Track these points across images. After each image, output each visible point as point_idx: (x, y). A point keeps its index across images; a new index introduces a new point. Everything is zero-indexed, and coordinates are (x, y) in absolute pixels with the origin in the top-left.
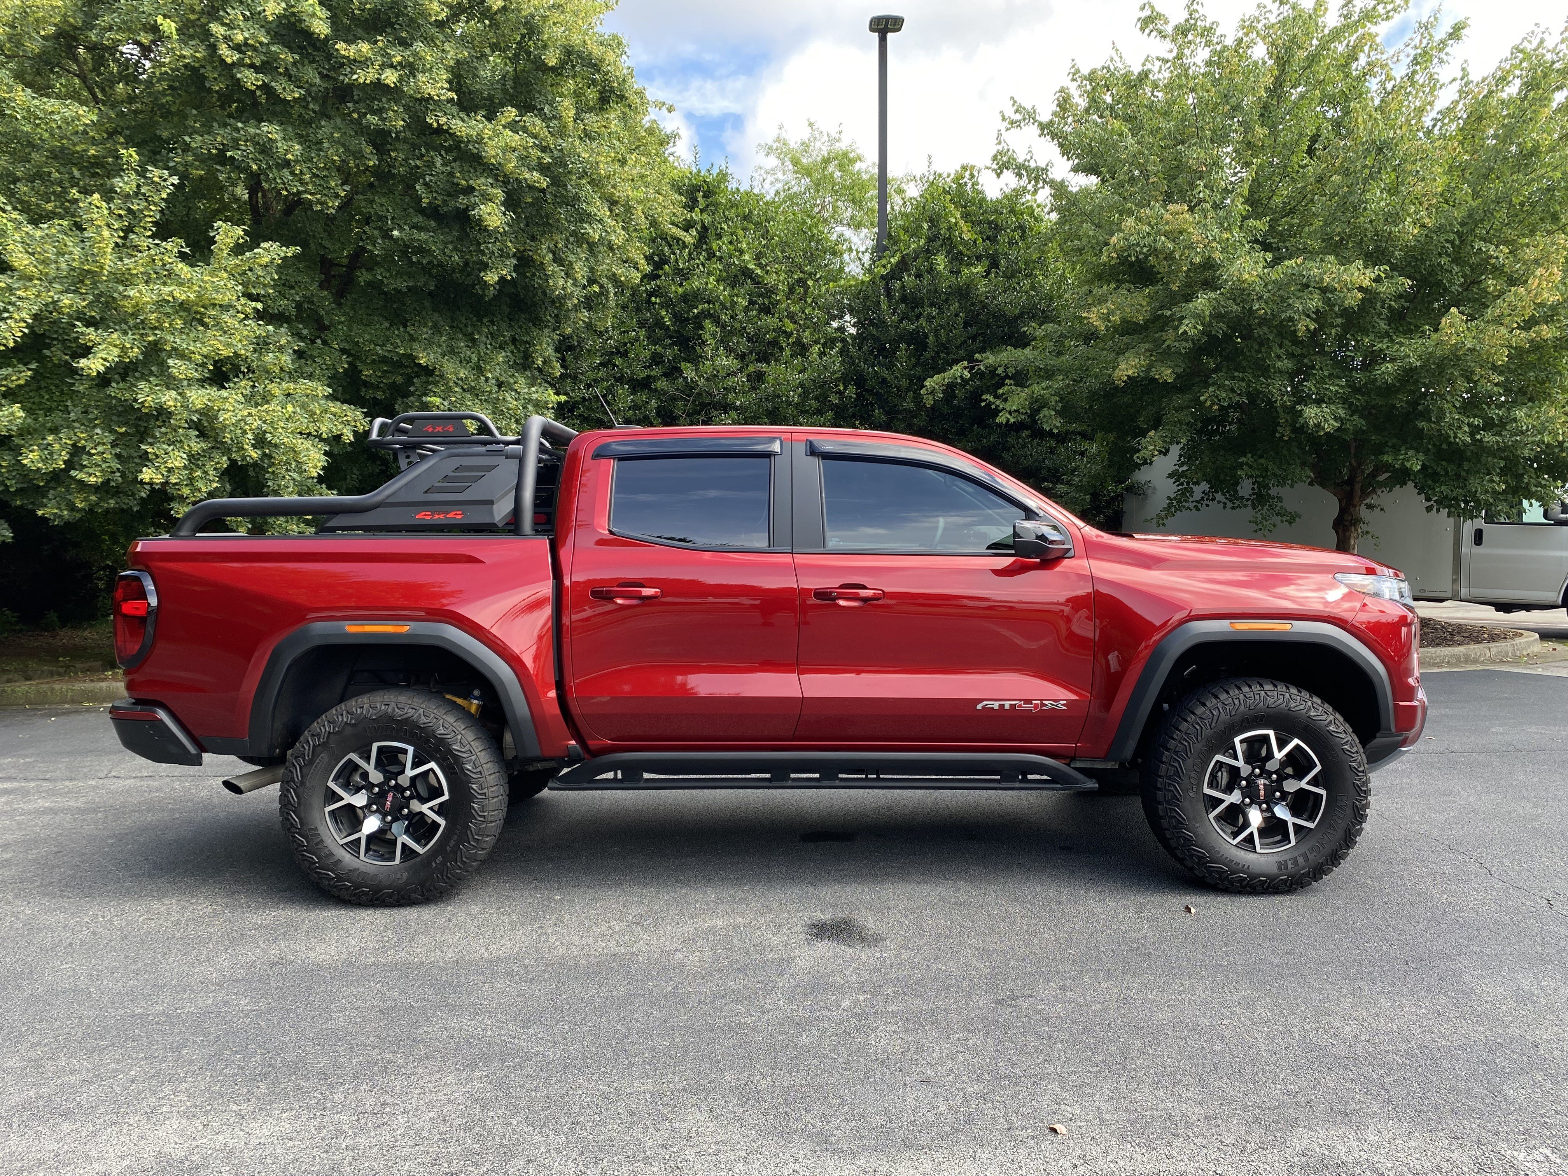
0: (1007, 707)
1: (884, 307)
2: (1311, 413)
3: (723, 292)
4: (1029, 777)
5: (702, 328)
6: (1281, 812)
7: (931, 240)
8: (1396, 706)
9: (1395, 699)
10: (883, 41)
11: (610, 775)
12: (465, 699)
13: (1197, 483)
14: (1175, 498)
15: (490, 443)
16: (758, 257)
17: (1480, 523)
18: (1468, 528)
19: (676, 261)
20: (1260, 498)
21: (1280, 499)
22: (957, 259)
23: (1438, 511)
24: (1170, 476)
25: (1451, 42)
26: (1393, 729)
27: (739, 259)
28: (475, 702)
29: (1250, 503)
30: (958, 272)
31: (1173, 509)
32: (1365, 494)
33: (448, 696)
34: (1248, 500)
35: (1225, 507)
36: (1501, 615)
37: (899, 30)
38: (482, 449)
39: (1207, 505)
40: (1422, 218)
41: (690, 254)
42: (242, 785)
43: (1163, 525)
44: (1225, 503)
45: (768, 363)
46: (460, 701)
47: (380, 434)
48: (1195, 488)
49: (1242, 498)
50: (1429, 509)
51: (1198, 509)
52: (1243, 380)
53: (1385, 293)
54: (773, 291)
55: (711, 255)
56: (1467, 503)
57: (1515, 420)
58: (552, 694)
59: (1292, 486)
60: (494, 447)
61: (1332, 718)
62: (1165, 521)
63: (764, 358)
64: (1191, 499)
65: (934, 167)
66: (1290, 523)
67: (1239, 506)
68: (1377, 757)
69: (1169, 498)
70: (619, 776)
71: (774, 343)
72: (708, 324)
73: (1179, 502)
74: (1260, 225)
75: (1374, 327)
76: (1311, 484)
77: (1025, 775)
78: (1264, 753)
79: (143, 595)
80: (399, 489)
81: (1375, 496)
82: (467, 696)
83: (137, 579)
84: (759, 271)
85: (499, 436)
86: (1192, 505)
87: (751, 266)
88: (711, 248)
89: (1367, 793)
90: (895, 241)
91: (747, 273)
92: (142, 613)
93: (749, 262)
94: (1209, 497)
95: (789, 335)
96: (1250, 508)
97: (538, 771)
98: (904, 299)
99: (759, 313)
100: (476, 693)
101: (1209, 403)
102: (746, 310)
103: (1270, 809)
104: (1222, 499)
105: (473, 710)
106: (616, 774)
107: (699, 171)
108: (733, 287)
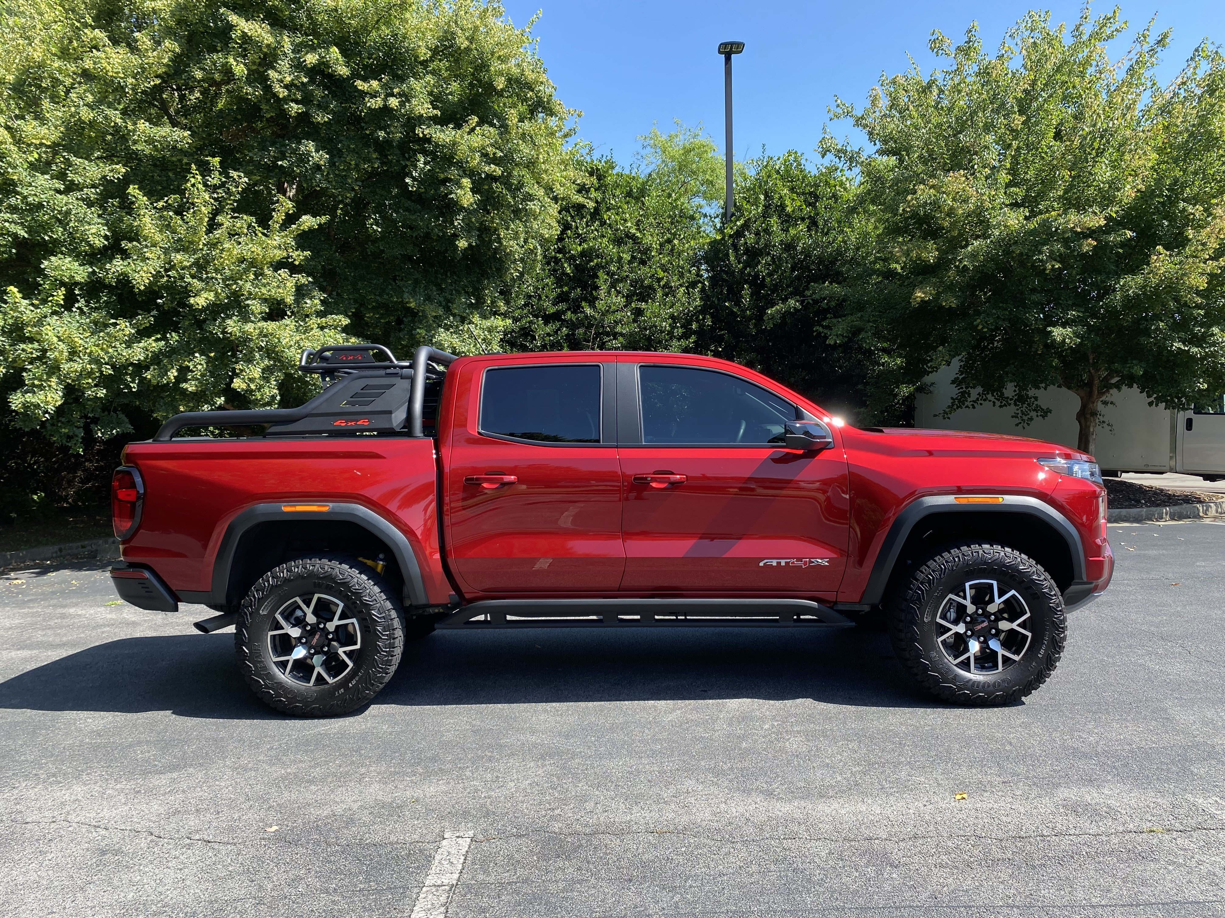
0: (783, 564)
1: (732, 258)
2: (1058, 333)
3: (613, 250)
4: (802, 617)
5: (597, 277)
6: (994, 645)
7: (767, 207)
8: (1088, 562)
9: (1086, 557)
10: (728, 59)
11: (481, 618)
12: (373, 561)
13: (974, 387)
14: (957, 399)
15: (389, 367)
16: (638, 224)
17: (1190, 414)
18: (1182, 417)
19: (577, 228)
20: (1021, 399)
21: (1036, 399)
22: (788, 220)
23: (1157, 405)
24: (953, 382)
25: (1159, 49)
26: (1085, 580)
27: (623, 226)
28: (381, 563)
29: (1012, 402)
30: (787, 231)
31: (955, 407)
32: (1101, 394)
33: (361, 559)
34: (1011, 399)
35: (994, 405)
36: (1208, 484)
37: (741, 52)
38: (382, 372)
39: (981, 404)
40: (1138, 184)
41: (587, 222)
42: (207, 626)
43: (949, 418)
44: (994, 402)
45: (647, 302)
46: (369, 562)
47: (307, 362)
48: (972, 391)
49: (1008, 398)
50: (1150, 404)
51: (974, 407)
52: (1006, 309)
53: (1112, 242)
54: (649, 249)
55: (603, 223)
56: (1179, 398)
57: (1213, 335)
58: (437, 556)
59: (1045, 389)
60: (392, 370)
61: (1034, 569)
62: (949, 415)
63: (643, 298)
64: (969, 400)
65: (768, 153)
66: (1043, 417)
67: (1005, 405)
68: (1074, 601)
69: (952, 398)
70: (489, 619)
71: (651, 287)
72: (601, 273)
73: (960, 402)
74: (1019, 192)
75: (1105, 268)
76: (1059, 386)
77: (798, 616)
78: (987, 598)
79: (133, 485)
80: (321, 404)
81: (1109, 395)
82: (375, 559)
83: (129, 474)
84: (638, 234)
85: (396, 362)
86: (970, 404)
87: (633, 231)
88: (603, 218)
89: (1064, 629)
90: (739, 209)
91: (629, 236)
92: (132, 498)
93: (631, 227)
94: (982, 398)
95: (659, 280)
96: (1013, 406)
97: (430, 615)
98: (747, 251)
99: (639, 265)
100: (381, 556)
101: (980, 327)
102: (630, 262)
103: (985, 642)
104: (993, 399)
105: (379, 569)
106: (486, 617)
107: (593, 161)
108: (619, 246)
